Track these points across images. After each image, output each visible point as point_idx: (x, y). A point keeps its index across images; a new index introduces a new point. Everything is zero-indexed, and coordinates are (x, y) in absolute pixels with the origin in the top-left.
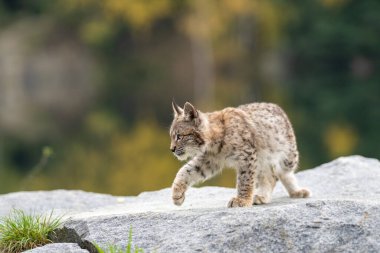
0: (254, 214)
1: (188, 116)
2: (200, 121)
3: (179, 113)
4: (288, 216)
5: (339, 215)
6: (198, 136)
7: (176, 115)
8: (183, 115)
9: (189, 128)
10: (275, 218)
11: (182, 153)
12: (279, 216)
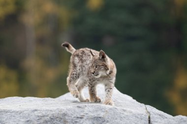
0: (51, 110)
3: (93, 56)
4: (68, 112)
5: (93, 112)
6: (106, 66)
8: (98, 56)
9: (102, 62)
10: (62, 113)
11: (98, 74)
12: (63, 112)
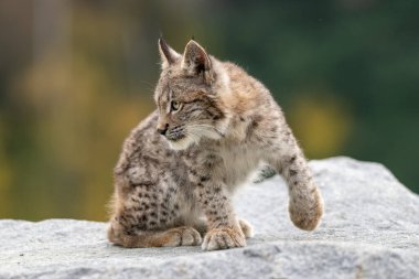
1: (193, 66)
2: (215, 76)
3: (171, 61)
6: (212, 104)
7: (165, 64)
8: (182, 64)
9: (195, 89)
11: (179, 137)
